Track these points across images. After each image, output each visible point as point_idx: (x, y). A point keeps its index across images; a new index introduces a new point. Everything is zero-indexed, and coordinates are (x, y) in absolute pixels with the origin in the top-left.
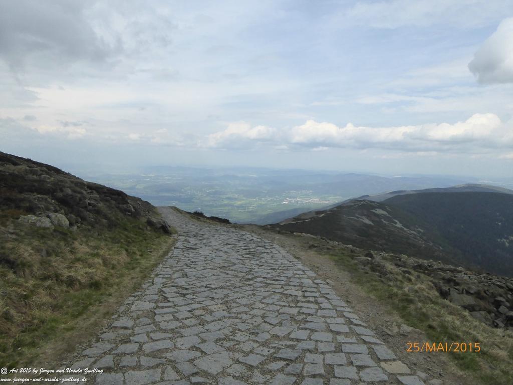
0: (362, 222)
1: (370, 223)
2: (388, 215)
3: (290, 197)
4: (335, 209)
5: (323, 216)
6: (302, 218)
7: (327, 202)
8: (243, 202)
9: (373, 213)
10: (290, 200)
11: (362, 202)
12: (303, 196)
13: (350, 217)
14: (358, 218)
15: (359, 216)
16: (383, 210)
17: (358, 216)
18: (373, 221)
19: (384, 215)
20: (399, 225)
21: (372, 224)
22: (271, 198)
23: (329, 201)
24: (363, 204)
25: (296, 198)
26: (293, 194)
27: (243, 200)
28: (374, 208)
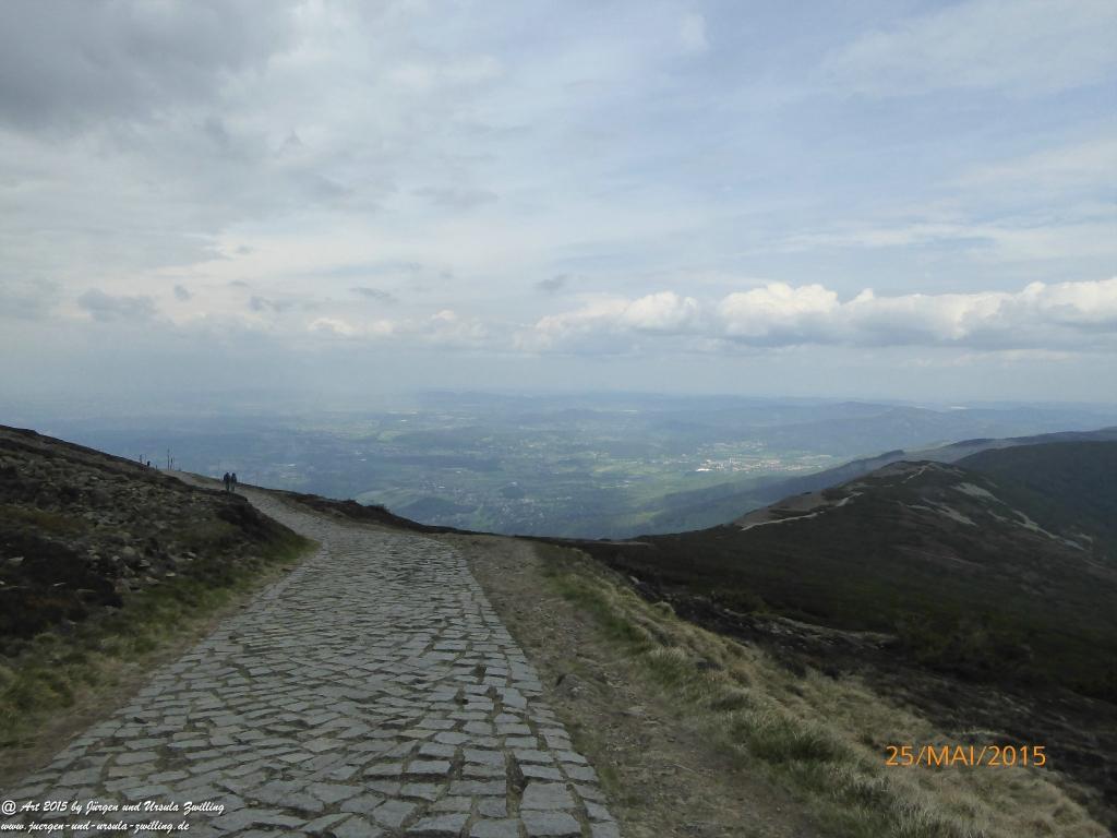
1: (966, 521)
2: (995, 499)
3: (714, 457)
5: (847, 505)
6: (794, 509)
7: (799, 468)
8: (609, 468)
9: (959, 493)
11: (923, 468)
12: (743, 453)
13: (914, 506)
14: (933, 507)
15: (935, 504)
16: (979, 486)
17: (930, 502)
18: (970, 515)
19: (986, 498)
20: (1030, 525)
21: (974, 524)
22: (670, 460)
24: (926, 473)
25: (727, 458)
26: (722, 450)
27: (611, 464)
28: (957, 481)
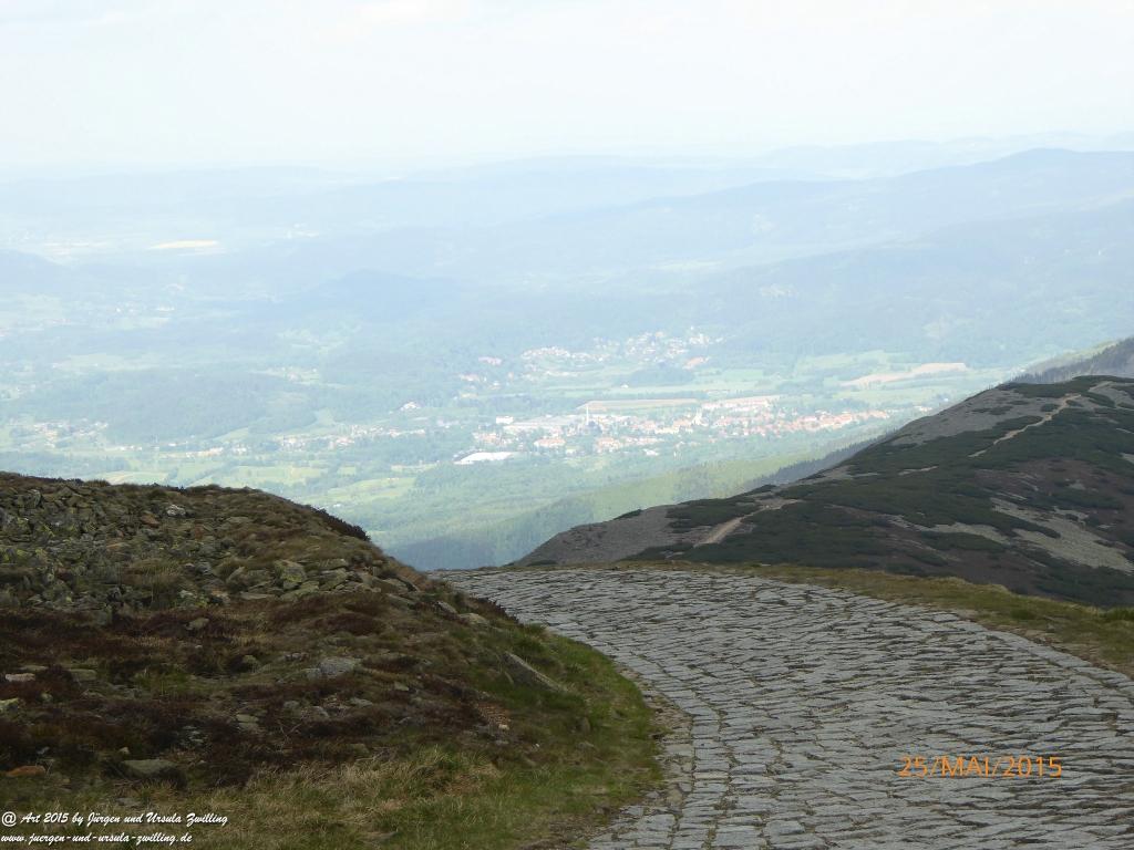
0: (1042, 556)
4: (840, 475)
7: (846, 419)
10: (525, 426)
11: (1063, 403)
12: (635, 380)
14: (1007, 526)
15: (1025, 515)
17: (1014, 512)
22: (360, 431)
23: (851, 404)
25: (575, 405)
